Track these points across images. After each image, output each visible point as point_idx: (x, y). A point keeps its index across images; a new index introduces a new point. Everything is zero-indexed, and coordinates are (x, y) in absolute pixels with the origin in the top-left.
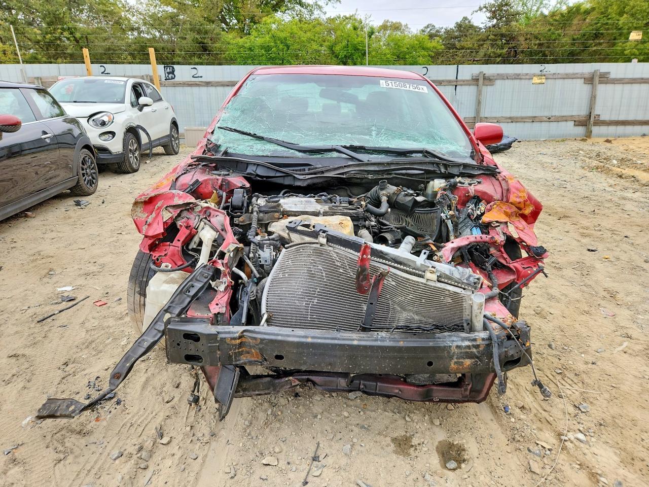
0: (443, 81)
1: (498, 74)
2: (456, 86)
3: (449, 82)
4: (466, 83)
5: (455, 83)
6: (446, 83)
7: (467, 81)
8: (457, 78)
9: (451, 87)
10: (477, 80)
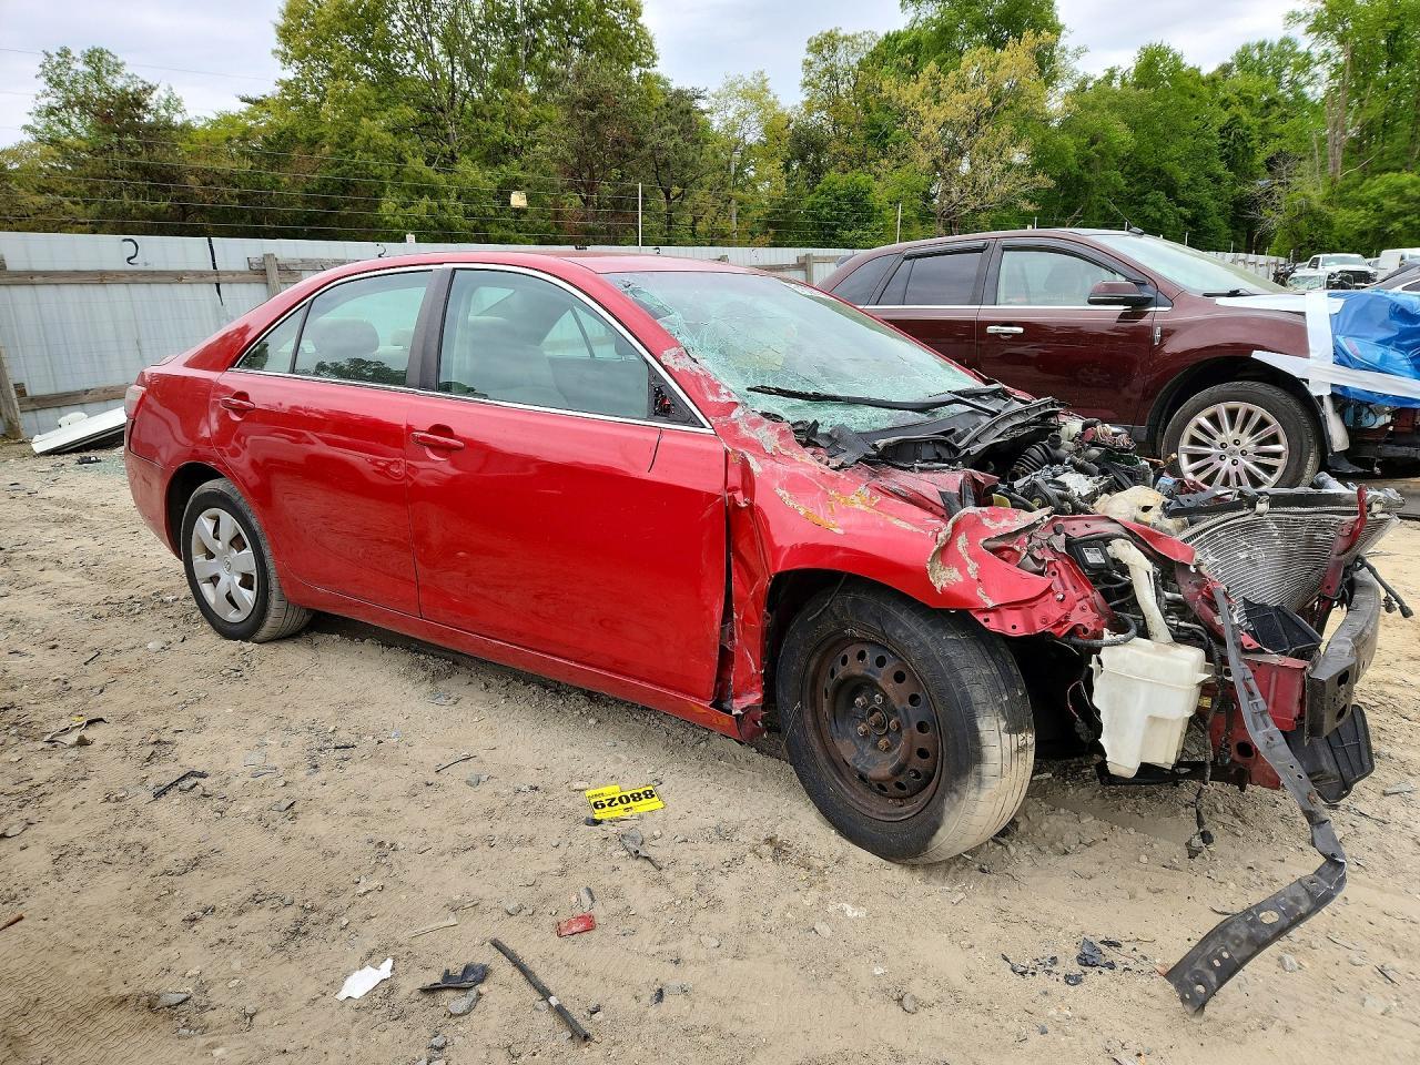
0: (184, 273)
1: (303, 260)
2: (218, 285)
3: (200, 276)
4: (236, 277)
5: (214, 279)
6: (193, 279)
7: (241, 273)
8: (215, 267)
9: (206, 287)
10: (263, 272)
